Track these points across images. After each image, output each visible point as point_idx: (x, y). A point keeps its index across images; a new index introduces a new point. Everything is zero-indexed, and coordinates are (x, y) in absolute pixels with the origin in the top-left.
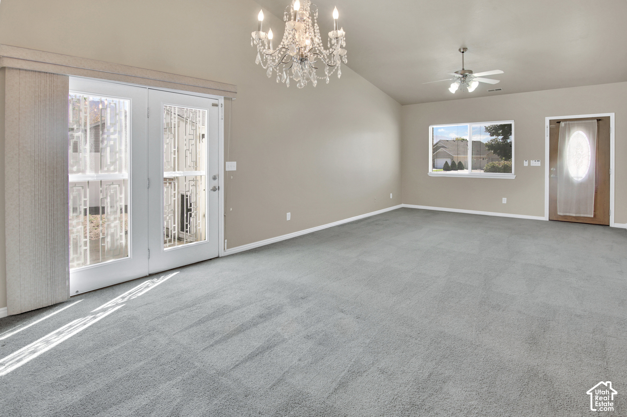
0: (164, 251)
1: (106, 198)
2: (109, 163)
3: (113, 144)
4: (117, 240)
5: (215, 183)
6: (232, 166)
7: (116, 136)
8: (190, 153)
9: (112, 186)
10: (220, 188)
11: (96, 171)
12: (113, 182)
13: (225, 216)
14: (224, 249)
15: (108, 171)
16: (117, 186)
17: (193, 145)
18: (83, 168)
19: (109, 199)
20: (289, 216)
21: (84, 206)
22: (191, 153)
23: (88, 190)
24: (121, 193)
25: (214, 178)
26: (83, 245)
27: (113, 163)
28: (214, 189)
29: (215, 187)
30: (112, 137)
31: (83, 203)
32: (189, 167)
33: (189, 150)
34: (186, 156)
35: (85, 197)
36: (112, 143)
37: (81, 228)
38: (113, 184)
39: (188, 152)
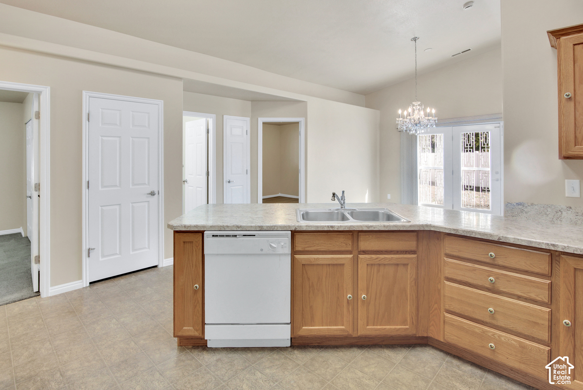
0: (461, 208)
1: (437, 177)
5: (497, 176)
8: (483, 157)
10: (501, 179)
15: (438, 165)
21: (429, 180)
25: (497, 173)
27: (439, 162)
29: (497, 179)
30: (439, 150)
32: (483, 165)
34: (480, 159)
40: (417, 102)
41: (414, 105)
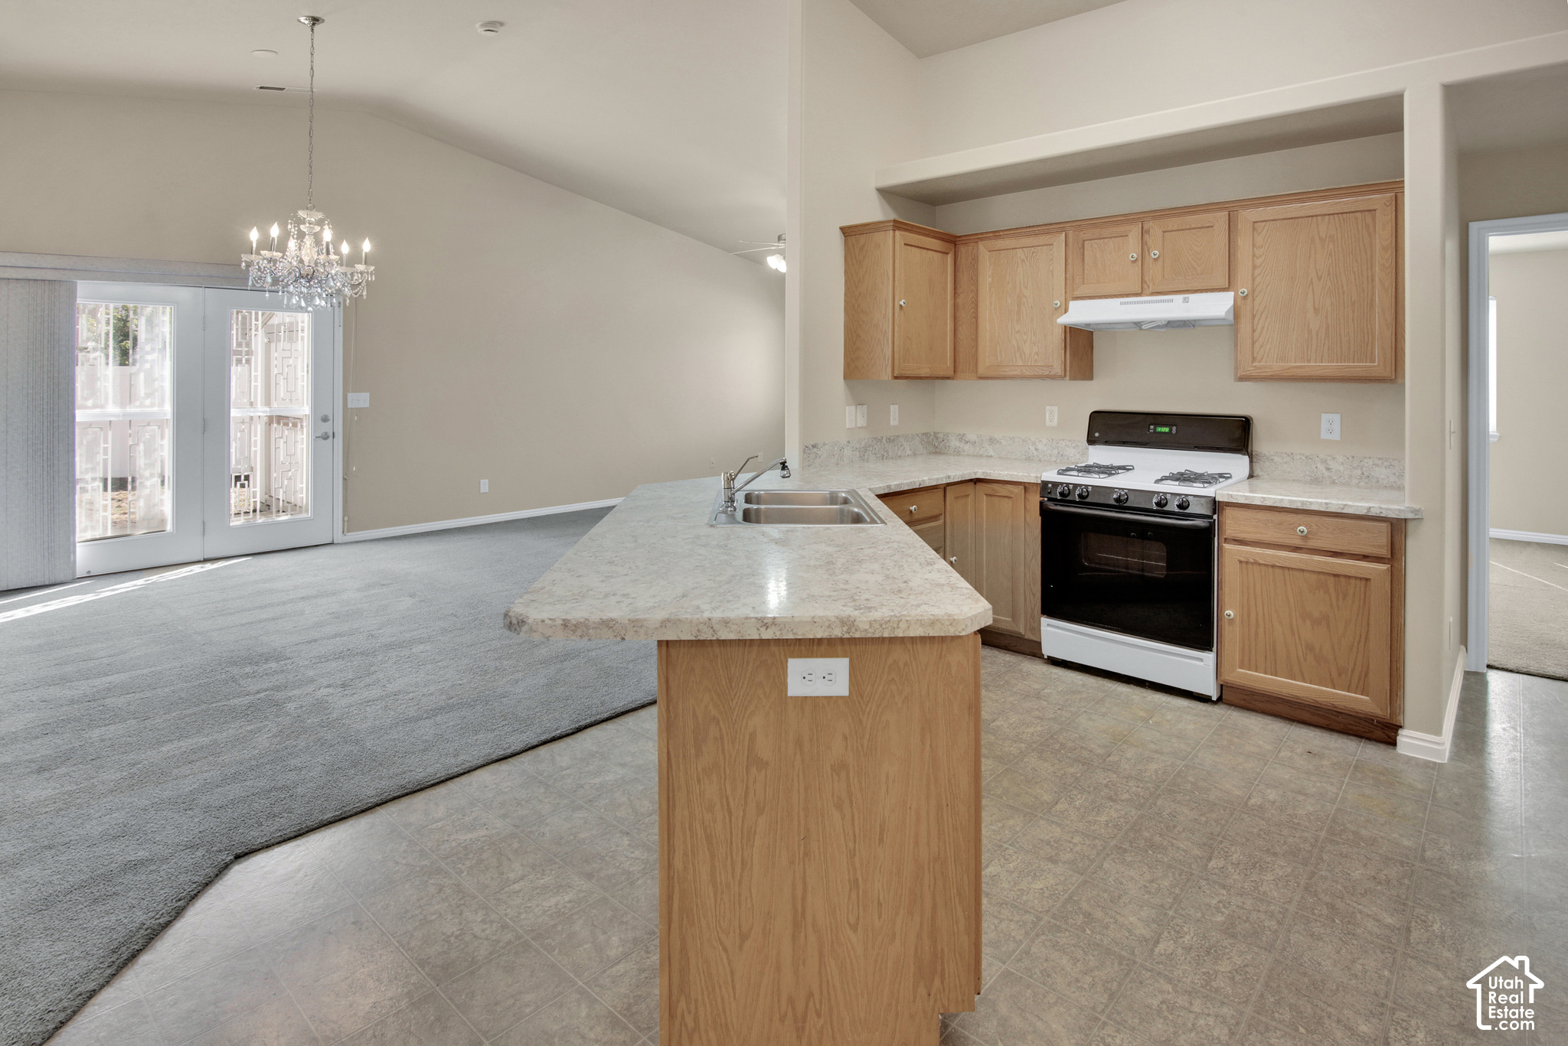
0: (229, 527)
1: (137, 444)
2: (142, 394)
3: (149, 367)
4: (155, 505)
5: (326, 428)
6: (361, 400)
7: (154, 356)
8: (284, 379)
9: (147, 428)
10: (335, 435)
11: (123, 405)
12: (149, 423)
13: (344, 479)
14: (343, 532)
15: (142, 405)
16: (156, 427)
17: (291, 365)
18: (103, 402)
19: (142, 447)
20: (485, 486)
21: (104, 455)
22: (287, 379)
23: (110, 433)
24: (162, 438)
25: (325, 419)
26: (101, 509)
27: (148, 395)
28: (325, 437)
29: (326, 433)
30: (149, 357)
31: (101, 451)
32: (282, 399)
33: (282, 374)
34: (276, 384)
35: (106, 442)
36: (147, 366)
37: (99, 487)
38: (149, 425)
39: (282, 377)
40: (314, 212)
41: (300, 221)
